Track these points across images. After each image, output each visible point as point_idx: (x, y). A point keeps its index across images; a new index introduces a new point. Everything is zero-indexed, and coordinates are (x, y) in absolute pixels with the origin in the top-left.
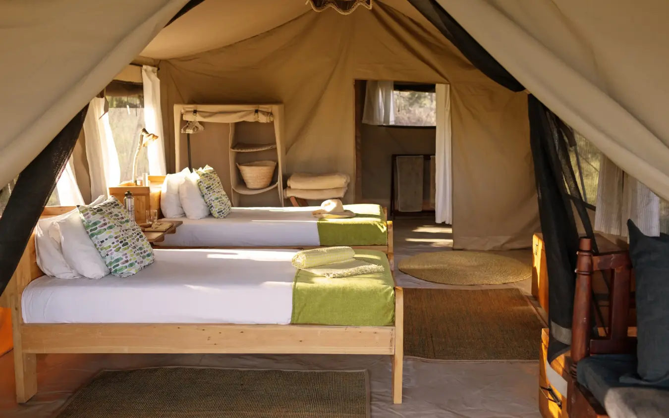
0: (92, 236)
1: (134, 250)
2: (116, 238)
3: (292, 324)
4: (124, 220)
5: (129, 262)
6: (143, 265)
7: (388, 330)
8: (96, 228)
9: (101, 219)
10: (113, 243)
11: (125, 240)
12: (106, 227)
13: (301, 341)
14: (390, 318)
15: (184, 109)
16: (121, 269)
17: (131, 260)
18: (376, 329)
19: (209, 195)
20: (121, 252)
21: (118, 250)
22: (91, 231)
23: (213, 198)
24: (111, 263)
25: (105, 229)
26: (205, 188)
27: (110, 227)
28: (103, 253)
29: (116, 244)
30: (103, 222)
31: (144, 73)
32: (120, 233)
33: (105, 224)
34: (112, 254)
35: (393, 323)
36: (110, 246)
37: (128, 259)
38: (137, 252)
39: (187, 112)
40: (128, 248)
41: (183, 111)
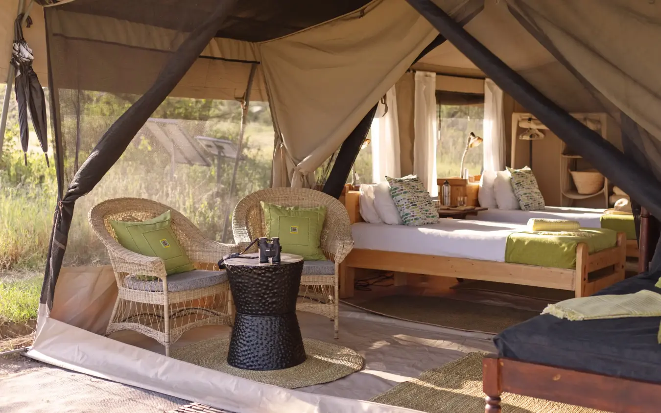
0: (393, 197)
1: (420, 210)
2: (408, 200)
3: (506, 262)
4: (419, 191)
5: (415, 217)
6: (426, 222)
7: (571, 272)
8: (396, 192)
9: (400, 186)
10: (406, 203)
11: (415, 202)
12: (402, 192)
13: (511, 274)
14: (573, 263)
15: (520, 117)
16: (409, 220)
17: (416, 216)
18: (561, 270)
19: (518, 190)
20: (410, 209)
21: (408, 208)
22: (393, 193)
23: (521, 192)
24: (403, 216)
25: (401, 193)
26: (515, 184)
27: (405, 193)
28: (399, 208)
29: (407, 203)
30: (400, 188)
31: (486, 86)
32: (412, 198)
33: (402, 190)
34: (404, 210)
35: (574, 267)
36: (403, 205)
37: (415, 214)
38: (423, 212)
39: (523, 120)
40: (416, 208)
41: (520, 119)
